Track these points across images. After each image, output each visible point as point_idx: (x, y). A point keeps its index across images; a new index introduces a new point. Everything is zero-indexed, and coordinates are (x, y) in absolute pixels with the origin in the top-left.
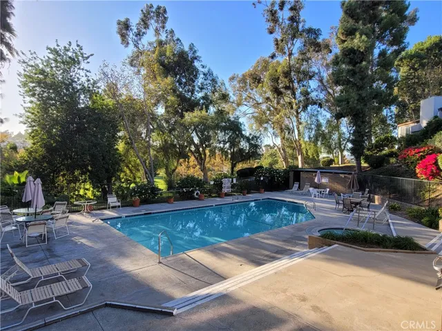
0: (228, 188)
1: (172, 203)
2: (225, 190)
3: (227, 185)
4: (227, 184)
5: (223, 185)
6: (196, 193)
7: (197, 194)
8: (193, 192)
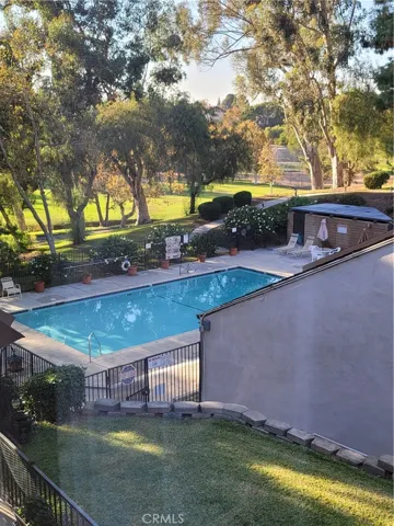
0: (176, 251)
1: (90, 283)
2: (170, 255)
3: (172, 247)
4: (173, 245)
5: (167, 249)
6: (124, 264)
7: (126, 266)
8: (119, 263)
